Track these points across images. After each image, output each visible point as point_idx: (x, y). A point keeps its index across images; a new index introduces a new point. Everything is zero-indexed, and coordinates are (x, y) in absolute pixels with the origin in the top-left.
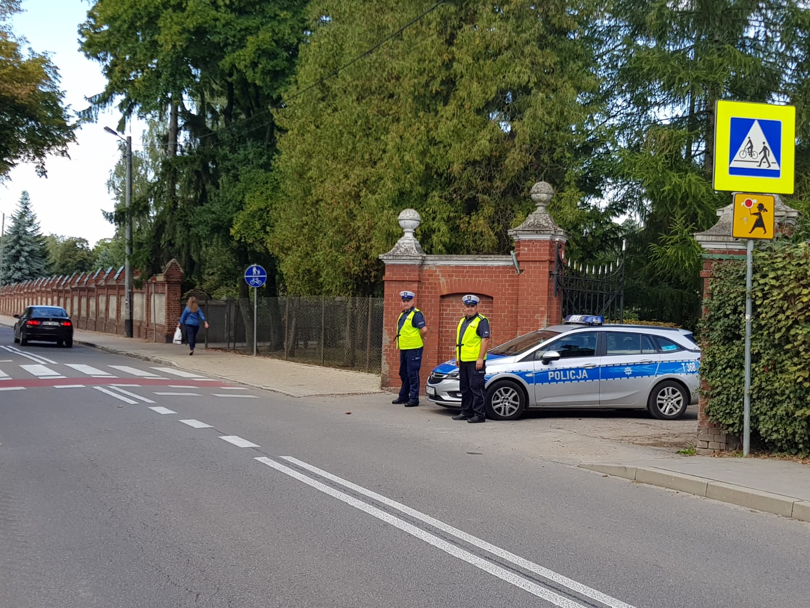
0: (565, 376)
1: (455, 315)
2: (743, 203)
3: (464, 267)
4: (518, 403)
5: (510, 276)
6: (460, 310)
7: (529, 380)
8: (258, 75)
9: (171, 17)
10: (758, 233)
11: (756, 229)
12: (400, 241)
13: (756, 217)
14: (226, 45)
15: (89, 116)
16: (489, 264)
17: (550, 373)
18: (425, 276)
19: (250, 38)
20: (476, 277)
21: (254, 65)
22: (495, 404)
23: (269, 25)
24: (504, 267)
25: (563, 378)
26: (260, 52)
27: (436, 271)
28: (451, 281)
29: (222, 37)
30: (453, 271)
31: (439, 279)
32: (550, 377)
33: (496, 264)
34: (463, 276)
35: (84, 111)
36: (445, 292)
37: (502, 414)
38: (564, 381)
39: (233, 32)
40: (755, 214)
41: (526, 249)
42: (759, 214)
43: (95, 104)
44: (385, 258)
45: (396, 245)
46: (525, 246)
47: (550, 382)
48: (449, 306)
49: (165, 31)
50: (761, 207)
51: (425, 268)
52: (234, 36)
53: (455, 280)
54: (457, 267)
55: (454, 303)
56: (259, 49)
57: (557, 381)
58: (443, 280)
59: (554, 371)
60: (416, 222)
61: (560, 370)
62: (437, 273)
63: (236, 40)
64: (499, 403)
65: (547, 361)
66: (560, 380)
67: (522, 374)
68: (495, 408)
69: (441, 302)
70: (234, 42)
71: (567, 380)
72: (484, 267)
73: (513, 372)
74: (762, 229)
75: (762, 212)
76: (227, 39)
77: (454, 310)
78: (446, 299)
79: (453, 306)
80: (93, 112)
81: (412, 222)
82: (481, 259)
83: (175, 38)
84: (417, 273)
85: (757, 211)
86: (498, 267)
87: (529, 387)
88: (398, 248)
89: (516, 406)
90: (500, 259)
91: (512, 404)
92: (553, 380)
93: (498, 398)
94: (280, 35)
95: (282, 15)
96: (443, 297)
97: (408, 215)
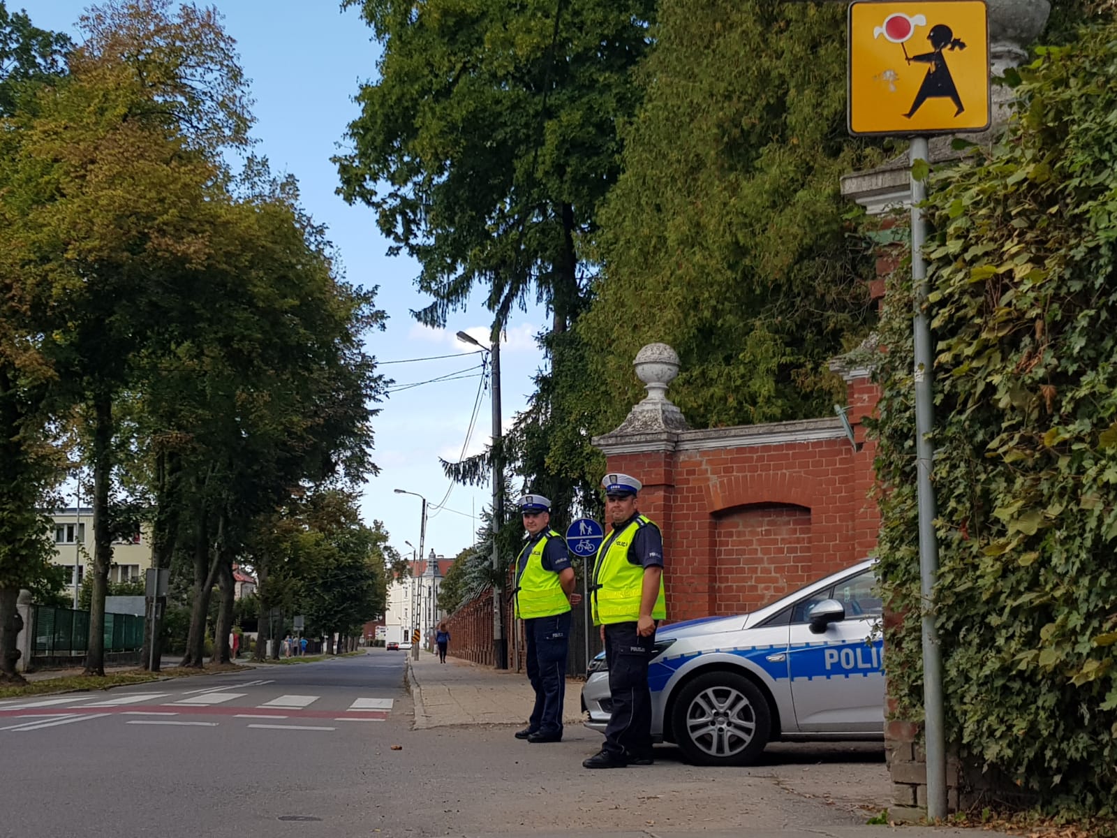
0: (867, 658)
1: (742, 552)
2: (880, 30)
3: (752, 449)
4: (752, 725)
5: (842, 461)
6: (750, 542)
7: (777, 670)
8: (566, 186)
9: (432, 109)
10: (938, 111)
11: (929, 101)
12: (636, 408)
13: (925, 68)
14: (518, 143)
15: (432, 316)
16: (801, 437)
17: (827, 653)
18: (681, 474)
19: (549, 125)
20: (778, 467)
21: (559, 169)
22: (695, 728)
23: (585, 100)
24: (830, 442)
25: (861, 665)
26: (567, 146)
27: (700, 463)
28: (730, 480)
29: (508, 130)
30: (732, 461)
31: (708, 479)
32: (828, 663)
33: (814, 436)
34: (753, 469)
35: (425, 310)
36: (719, 506)
37: (713, 751)
38: (865, 672)
39: (523, 120)
40: (918, 58)
41: (866, 397)
42: (937, 58)
43: (443, 298)
44: (602, 442)
45: (629, 416)
46: (862, 391)
47: (828, 674)
48: (731, 535)
49: (423, 134)
50: (941, 35)
51: (682, 458)
52: (527, 125)
53: (737, 478)
54: (740, 450)
55: (741, 528)
56: (564, 141)
57: (847, 673)
58: (714, 480)
59: (839, 648)
60: (665, 367)
61: (853, 646)
62: (704, 467)
63: (531, 133)
64: (705, 725)
65: (822, 624)
66: (856, 670)
67: (759, 656)
68: (694, 736)
69: (713, 526)
70: (528, 136)
71: (873, 670)
72: (790, 446)
73: (736, 652)
74: (948, 101)
75: (946, 52)
76: (518, 131)
77: (741, 543)
78: (726, 521)
79: (739, 534)
80: (440, 311)
81: (657, 368)
82: (783, 429)
83: (436, 142)
84: (662, 470)
85: (929, 48)
86: (818, 443)
87: (779, 687)
88: (631, 422)
89: (748, 731)
90: (820, 425)
91: (737, 727)
92: (837, 669)
93: (703, 714)
94: (601, 114)
95: (601, 79)
96: (718, 515)
97: (649, 353)
